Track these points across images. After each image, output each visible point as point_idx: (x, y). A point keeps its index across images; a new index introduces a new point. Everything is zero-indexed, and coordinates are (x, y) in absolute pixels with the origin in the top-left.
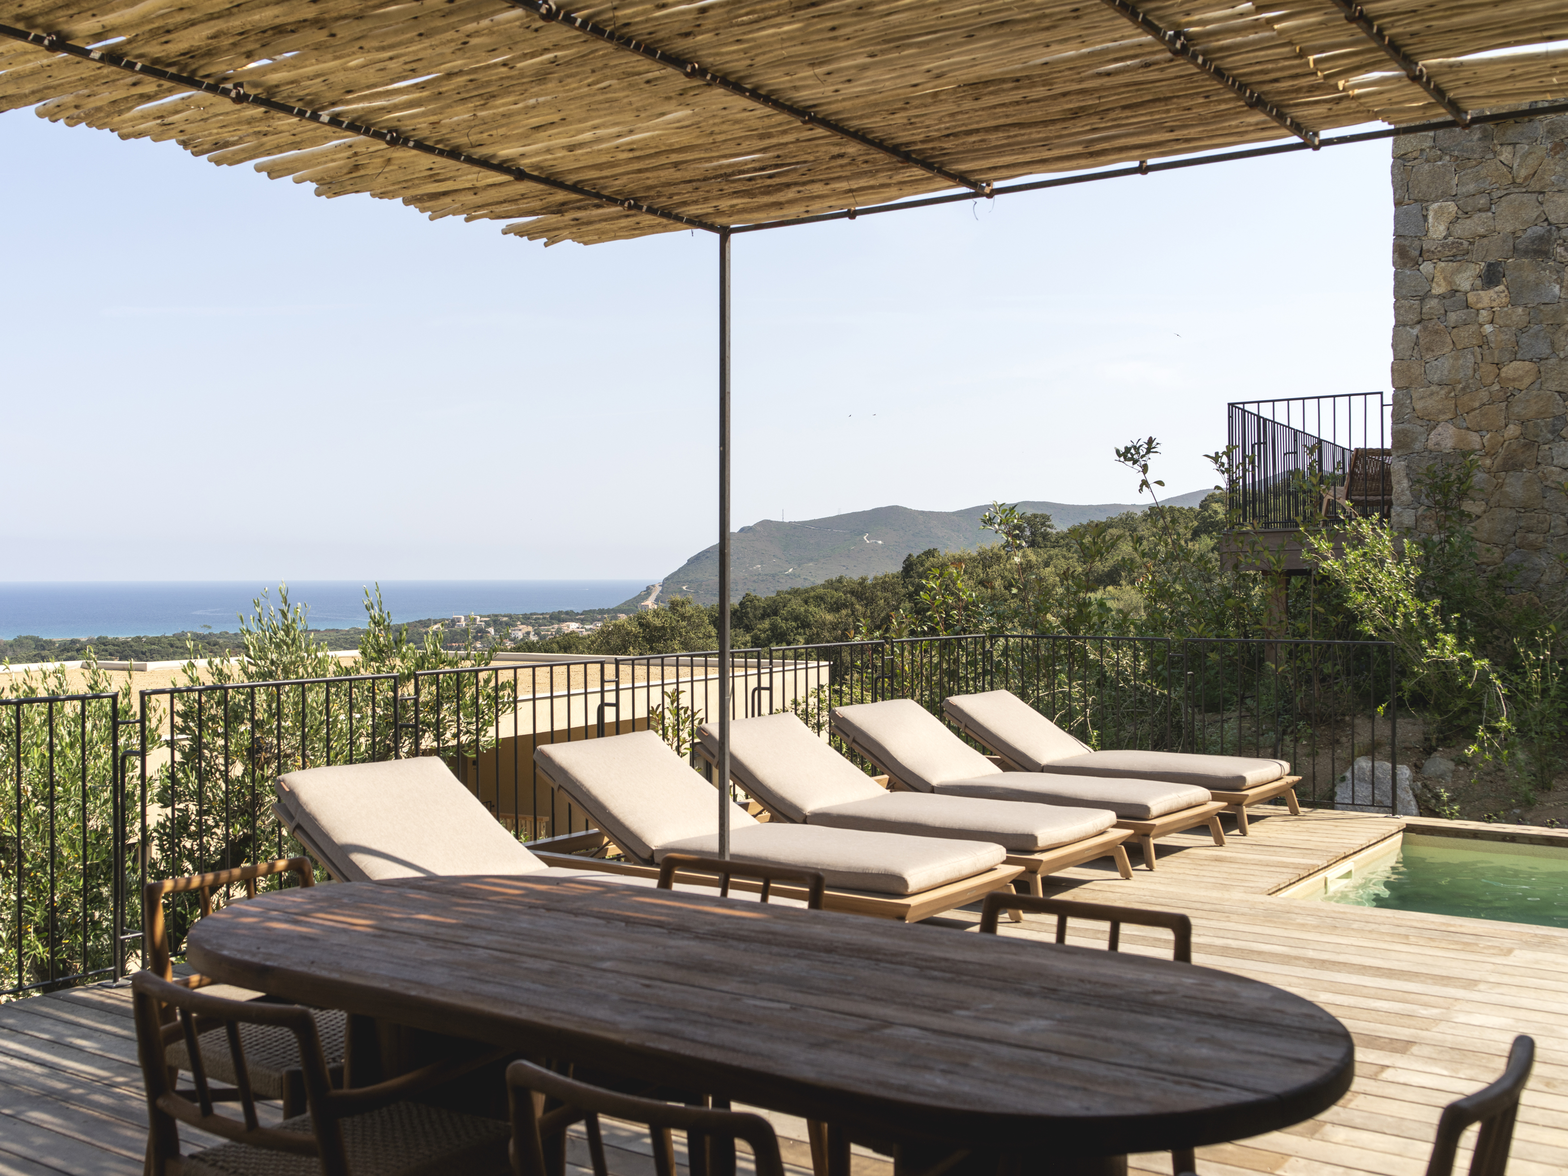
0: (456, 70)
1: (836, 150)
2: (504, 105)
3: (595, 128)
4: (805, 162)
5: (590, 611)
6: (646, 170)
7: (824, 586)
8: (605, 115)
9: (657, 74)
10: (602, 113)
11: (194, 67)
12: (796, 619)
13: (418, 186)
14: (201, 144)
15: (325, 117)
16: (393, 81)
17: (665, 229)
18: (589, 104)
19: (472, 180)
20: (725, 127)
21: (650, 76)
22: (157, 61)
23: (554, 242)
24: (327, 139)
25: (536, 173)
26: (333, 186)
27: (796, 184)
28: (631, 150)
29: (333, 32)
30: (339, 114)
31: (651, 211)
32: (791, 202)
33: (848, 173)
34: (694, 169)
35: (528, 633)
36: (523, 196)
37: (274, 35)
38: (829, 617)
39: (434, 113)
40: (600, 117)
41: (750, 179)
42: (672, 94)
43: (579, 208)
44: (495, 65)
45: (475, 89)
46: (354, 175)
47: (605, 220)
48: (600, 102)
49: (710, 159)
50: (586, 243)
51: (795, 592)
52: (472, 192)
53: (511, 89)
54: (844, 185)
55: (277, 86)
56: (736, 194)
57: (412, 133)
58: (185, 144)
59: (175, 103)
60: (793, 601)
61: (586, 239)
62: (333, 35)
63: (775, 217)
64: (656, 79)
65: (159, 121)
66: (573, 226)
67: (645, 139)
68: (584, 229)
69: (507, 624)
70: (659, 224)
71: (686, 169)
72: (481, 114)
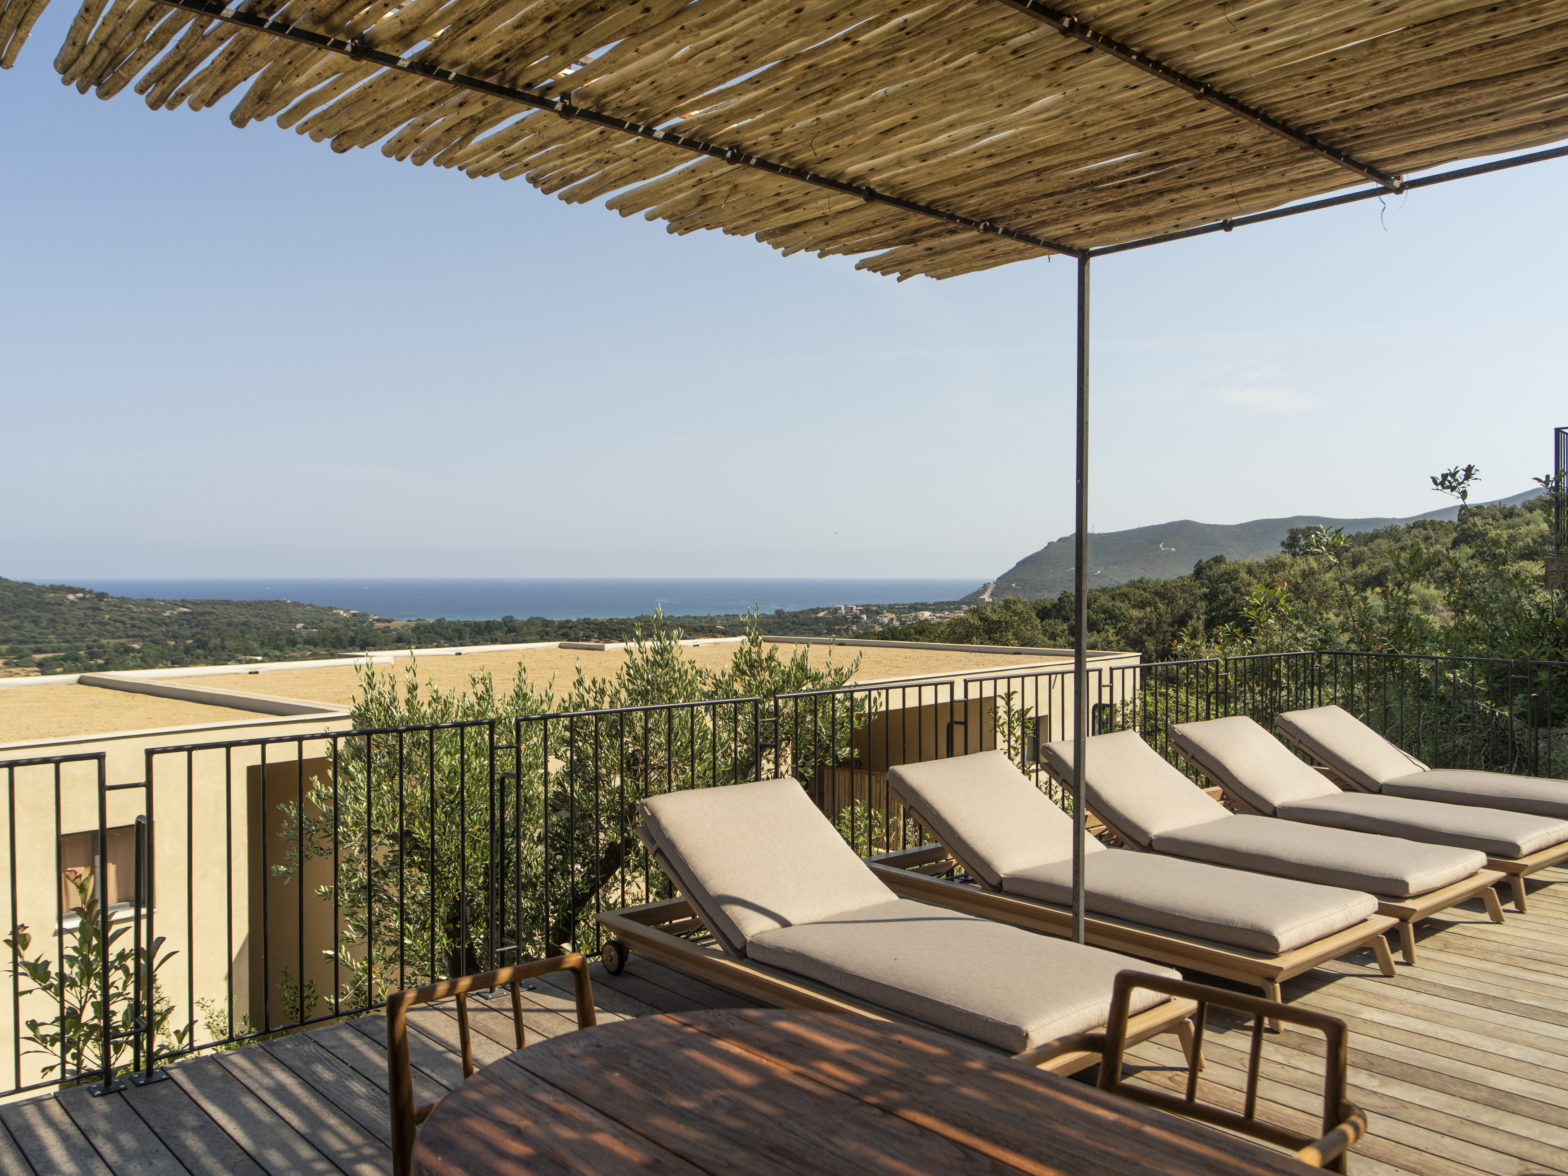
0: (793, 55)
1: (1225, 139)
2: (849, 101)
3: (951, 127)
4: (1186, 159)
6: (1005, 182)
7: (1128, 586)
9: (1027, 37)
10: (958, 105)
13: (769, 217)
14: (549, 180)
16: (725, 78)
17: (1021, 255)
18: (945, 92)
19: (824, 206)
20: (1099, 115)
21: (1021, 40)
23: (907, 277)
25: (887, 193)
26: (684, 222)
27: (1170, 190)
28: (990, 156)
31: (1007, 233)
32: (1161, 215)
33: (1233, 172)
34: (1058, 178)
35: (892, 619)
36: (877, 223)
39: (774, 119)
40: (955, 111)
41: (1120, 186)
42: (1043, 69)
43: (932, 236)
44: (836, 42)
46: (702, 207)
47: (959, 248)
48: (957, 89)
49: (1076, 163)
50: (939, 278)
51: (1104, 590)
52: (823, 222)
54: (1226, 189)
56: (1103, 207)
57: (753, 148)
59: (510, 129)
60: (1102, 598)
61: (940, 272)
63: (1140, 235)
64: (1026, 45)
66: (926, 257)
67: (1007, 139)
68: (938, 259)
69: (878, 613)
70: (1014, 250)
71: (1048, 180)
72: (825, 116)
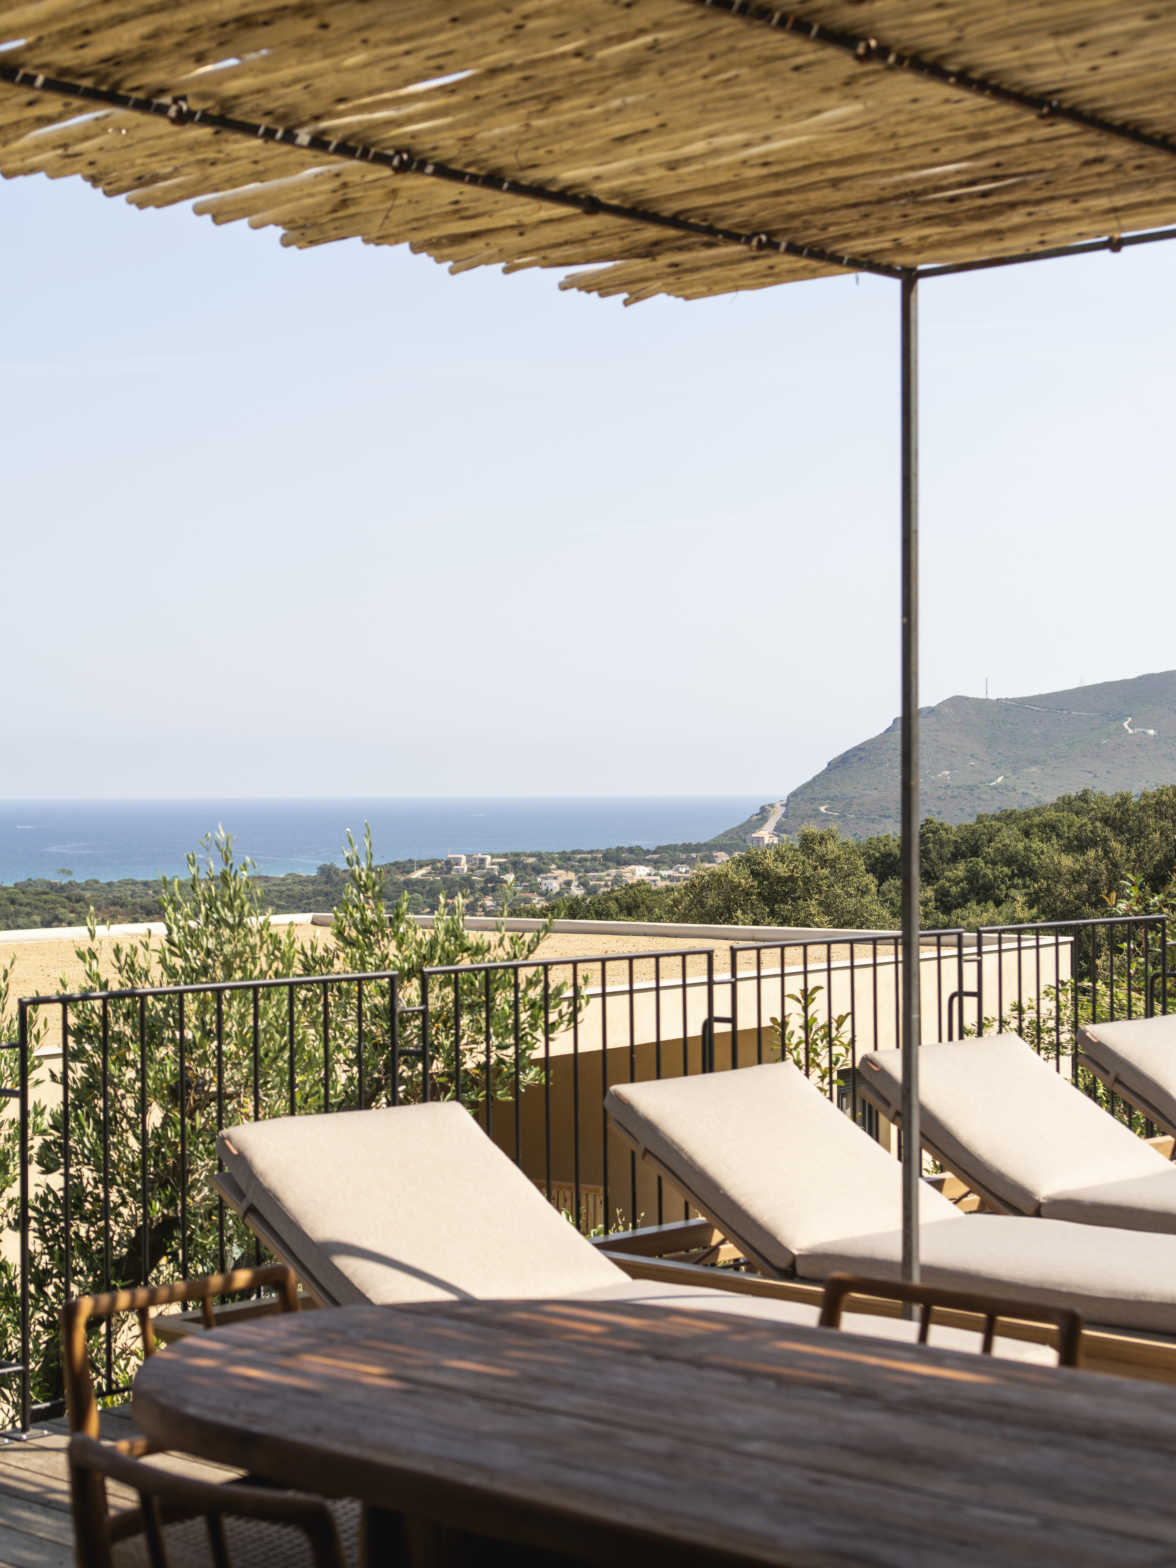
0: (504, 64)
1: (1091, 153)
2: (573, 109)
3: (712, 135)
4: (1041, 171)
5: (669, 847)
6: (788, 191)
7: (1056, 807)
8: (728, 117)
9: (811, 57)
10: (722, 114)
11: (118, 77)
12: (1010, 861)
13: (434, 226)
14: (118, 180)
15: (304, 137)
16: (407, 83)
17: (814, 274)
18: (704, 104)
19: (517, 215)
20: (914, 127)
21: (799, 60)
22: (65, 71)
23: (638, 299)
24: (304, 165)
25: (615, 202)
26: (308, 232)
27: (1025, 203)
28: (766, 164)
29: (326, 20)
30: (324, 132)
31: (793, 249)
32: (1017, 229)
33: (1110, 185)
34: (864, 187)
35: (568, 883)
36: (594, 235)
37: (238, 29)
38: (1067, 861)
39: (466, 124)
40: (719, 120)
41: (952, 200)
42: (834, 84)
43: (680, 249)
44: (564, 56)
45: (531, 89)
46: (340, 214)
47: (720, 265)
48: (721, 100)
49: (889, 173)
50: (687, 298)
51: (1008, 817)
52: (516, 232)
53: (585, 86)
54: (1104, 203)
55: (236, 97)
56: (929, 220)
57: (432, 154)
58: (94, 180)
59: (86, 126)
60: (1005, 832)
61: (688, 292)
62: (324, 26)
63: (991, 252)
64: (809, 64)
65: (60, 152)
66: (669, 275)
67: (787, 149)
68: (687, 278)
69: (538, 871)
70: (804, 268)
71: (850, 189)
72: (537, 123)
